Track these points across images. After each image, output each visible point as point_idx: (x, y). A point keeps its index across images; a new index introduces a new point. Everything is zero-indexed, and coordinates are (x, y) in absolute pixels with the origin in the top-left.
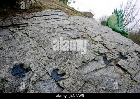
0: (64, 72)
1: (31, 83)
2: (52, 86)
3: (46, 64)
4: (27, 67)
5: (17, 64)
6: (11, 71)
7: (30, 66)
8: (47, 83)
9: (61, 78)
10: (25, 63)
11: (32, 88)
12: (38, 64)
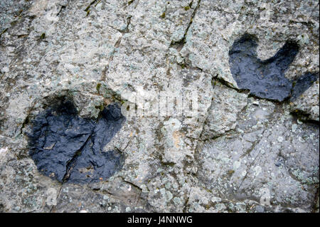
0: (284, 38)
1: (181, 177)
2: (281, 139)
3: (177, 35)
4: (99, 99)
5: (32, 109)
6: (31, 161)
7: (110, 85)
8: (249, 137)
9: (291, 73)
10: (76, 84)
11: (206, 202)
12: (137, 55)
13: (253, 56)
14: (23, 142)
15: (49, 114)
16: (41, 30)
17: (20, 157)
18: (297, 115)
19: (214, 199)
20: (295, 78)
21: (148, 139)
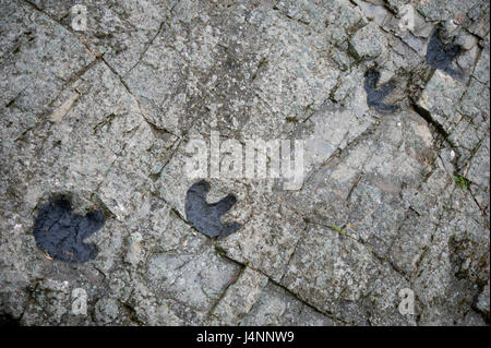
0: (228, 191)
1: (134, 274)
2: (203, 264)
3: (156, 169)
4: (90, 204)
5: (41, 199)
6: (33, 237)
7: (102, 196)
8: (182, 257)
9: (224, 219)
10: (77, 189)
11: (145, 294)
12: (124, 176)
13: (203, 198)
14: (30, 223)
15: (51, 205)
16: (58, 137)
17: (27, 233)
18: (219, 250)
19: (150, 294)
20: (227, 223)
21: (118, 242)
